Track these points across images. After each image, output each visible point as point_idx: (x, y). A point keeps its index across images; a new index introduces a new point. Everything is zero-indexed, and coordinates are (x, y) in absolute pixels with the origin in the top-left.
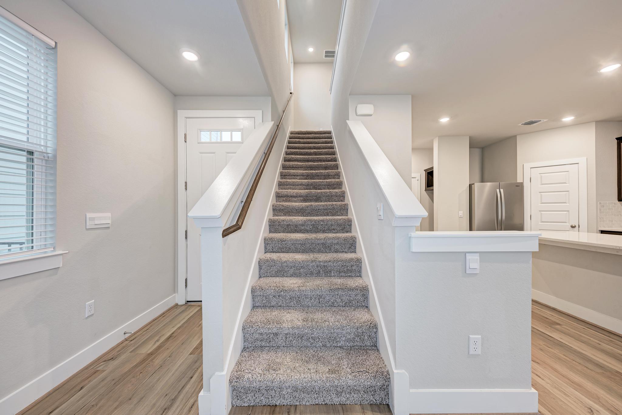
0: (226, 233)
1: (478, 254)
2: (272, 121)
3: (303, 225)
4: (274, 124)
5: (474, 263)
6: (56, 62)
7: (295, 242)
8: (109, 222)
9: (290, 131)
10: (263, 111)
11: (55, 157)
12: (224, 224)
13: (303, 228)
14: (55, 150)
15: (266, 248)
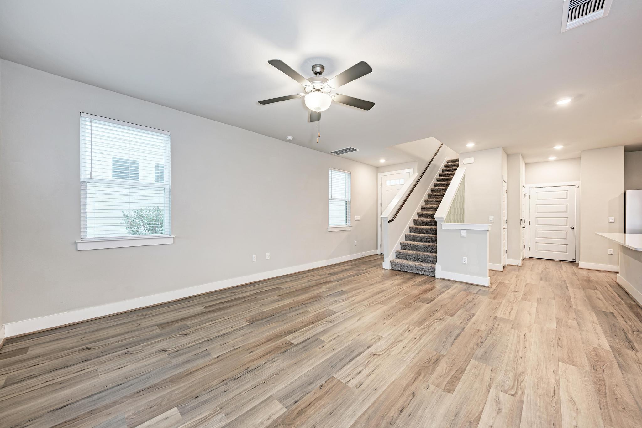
0: (389, 222)
1: (466, 230)
2: (418, 172)
3: (430, 222)
4: (419, 174)
5: (464, 233)
6: (351, 177)
7: (422, 229)
8: (359, 219)
9: (447, 160)
10: (413, 169)
11: (350, 201)
12: (390, 219)
13: (430, 224)
14: (350, 200)
15: (410, 231)
